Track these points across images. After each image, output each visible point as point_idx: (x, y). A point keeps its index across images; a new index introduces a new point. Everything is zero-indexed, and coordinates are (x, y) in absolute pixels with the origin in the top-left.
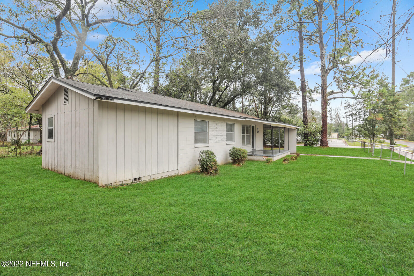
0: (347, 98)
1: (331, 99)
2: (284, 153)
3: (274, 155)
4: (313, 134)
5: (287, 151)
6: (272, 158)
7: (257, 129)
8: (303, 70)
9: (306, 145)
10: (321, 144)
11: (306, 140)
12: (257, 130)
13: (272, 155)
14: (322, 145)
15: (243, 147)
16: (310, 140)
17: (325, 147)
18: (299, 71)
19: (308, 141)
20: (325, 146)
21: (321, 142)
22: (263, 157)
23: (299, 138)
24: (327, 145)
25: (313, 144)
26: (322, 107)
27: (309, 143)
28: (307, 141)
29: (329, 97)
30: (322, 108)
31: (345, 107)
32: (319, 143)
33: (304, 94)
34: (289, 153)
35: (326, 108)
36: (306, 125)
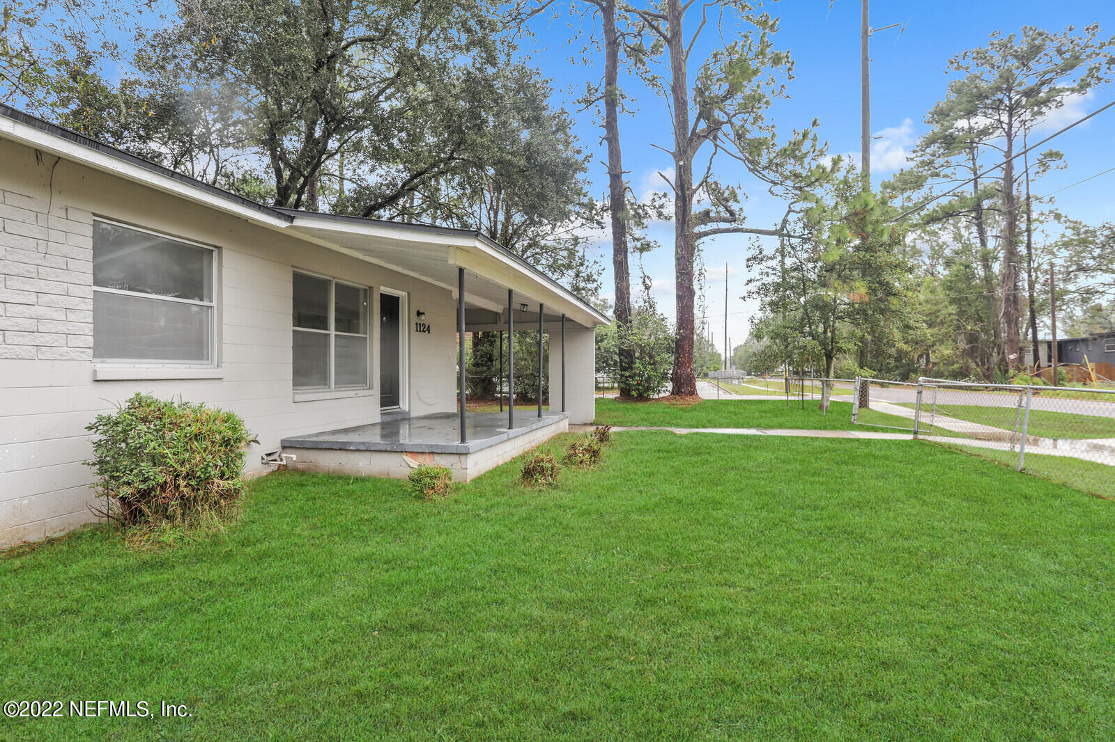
0: (751, 231)
1: (706, 234)
2: (541, 424)
3: (471, 443)
4: (649, 354)
5: (556, 418)
6: (454, 459)
7: (419, 314)
8: (616, 140)
9: (626, 394)
10: (673, 388)
11: (627, 374)
12: (414, 319)
13: (457, 443)
14: (677, 391)
15: (298, 398)
16: (639, 375)
17: (689, 399)
18: (605, 143)
19: (632, 377)
20: (686, 394)
21: (676, 380)
22: (408, 458)
23: (602, 376)
24: (692, 392)
25: (648, 389)
26: (678, 259)
27: (638, 384)
28: (629, 377)
29: (698, 229)
30: (678, 265)
31: (748, 260)
32: (669, 386)
33: (619, 215)
34: (564, 426)
35: (691, 264)
36: (626, 322)
